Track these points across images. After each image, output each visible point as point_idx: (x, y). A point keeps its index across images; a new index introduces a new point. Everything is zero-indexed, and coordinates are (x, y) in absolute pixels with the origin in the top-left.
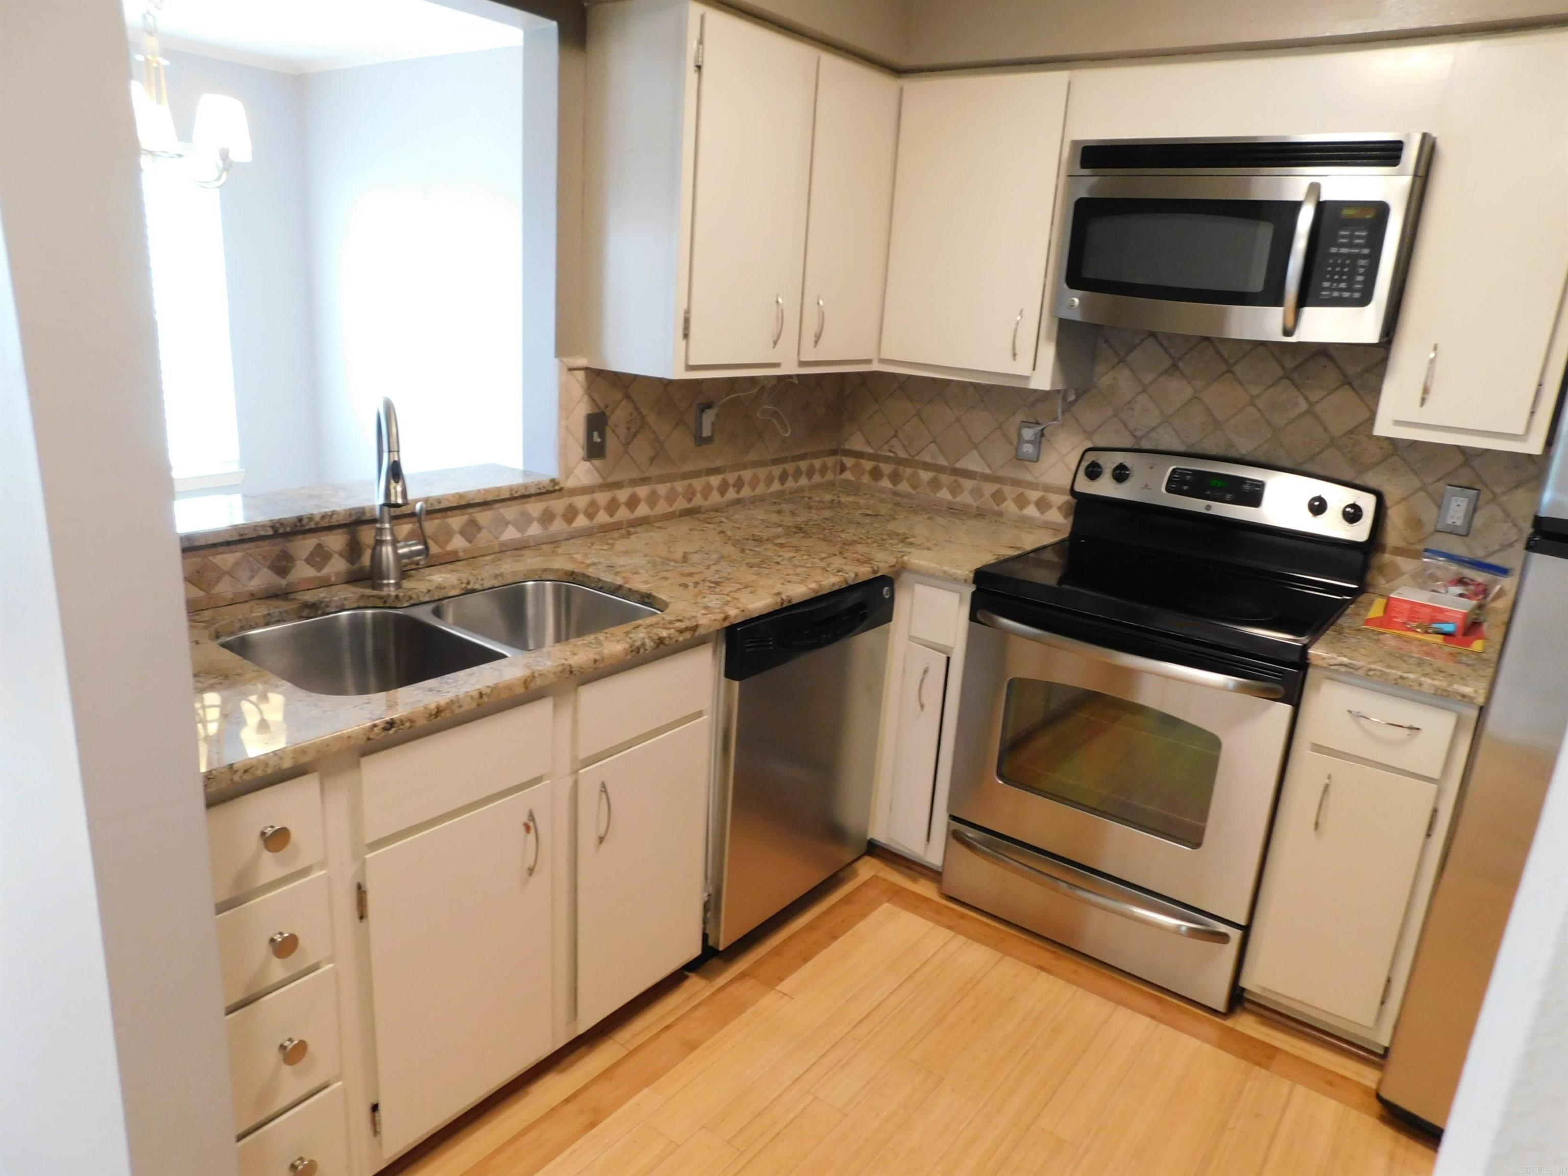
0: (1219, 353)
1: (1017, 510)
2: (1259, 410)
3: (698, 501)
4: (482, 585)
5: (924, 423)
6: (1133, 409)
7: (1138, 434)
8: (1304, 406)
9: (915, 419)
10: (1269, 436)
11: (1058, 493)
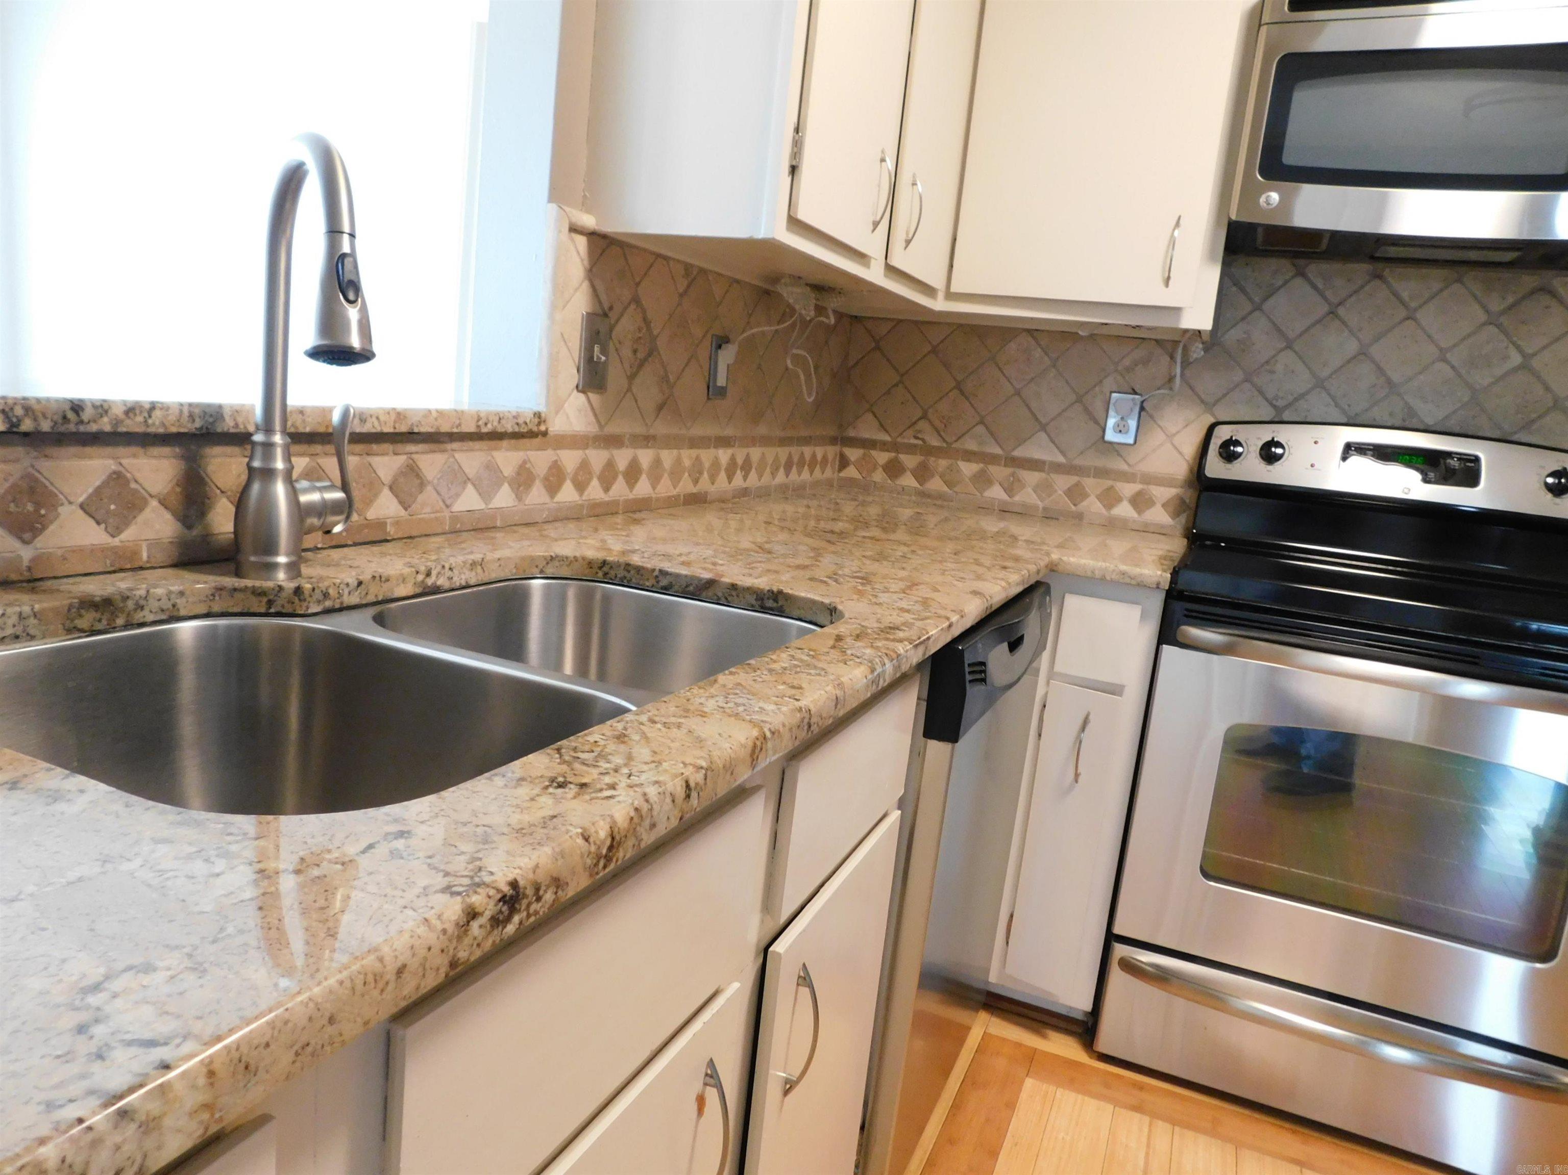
0: (1396, 295)
1: (1104, 511)
2: (1453, 367)
3: (704, 484)
4: (450, 579)
5: (967, 398)
6: (1272, 372)
7: (1280, 403)
8: (1516, 359)
9: (956, 392)
10: (1466, 399)
11: (1164, 485)
